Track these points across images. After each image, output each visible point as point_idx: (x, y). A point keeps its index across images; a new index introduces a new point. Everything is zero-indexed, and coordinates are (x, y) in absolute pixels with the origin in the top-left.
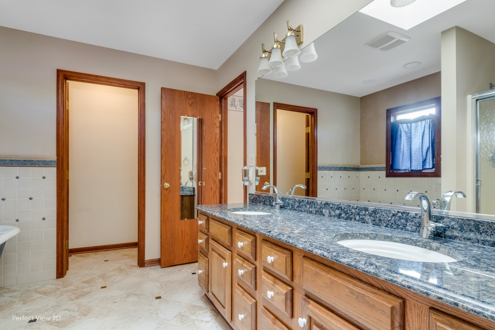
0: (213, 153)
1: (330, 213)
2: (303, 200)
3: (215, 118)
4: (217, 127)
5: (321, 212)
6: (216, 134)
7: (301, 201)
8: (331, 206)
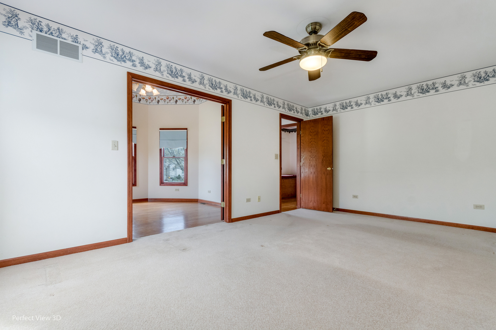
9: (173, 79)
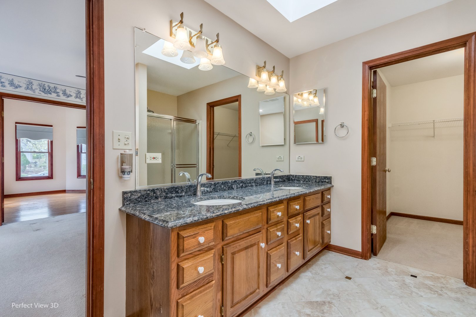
1: (237, 186)
2: (218, 183)
5: (232, 187)
7: (216, 183)
8: (238, 182)
9: (46, 95)
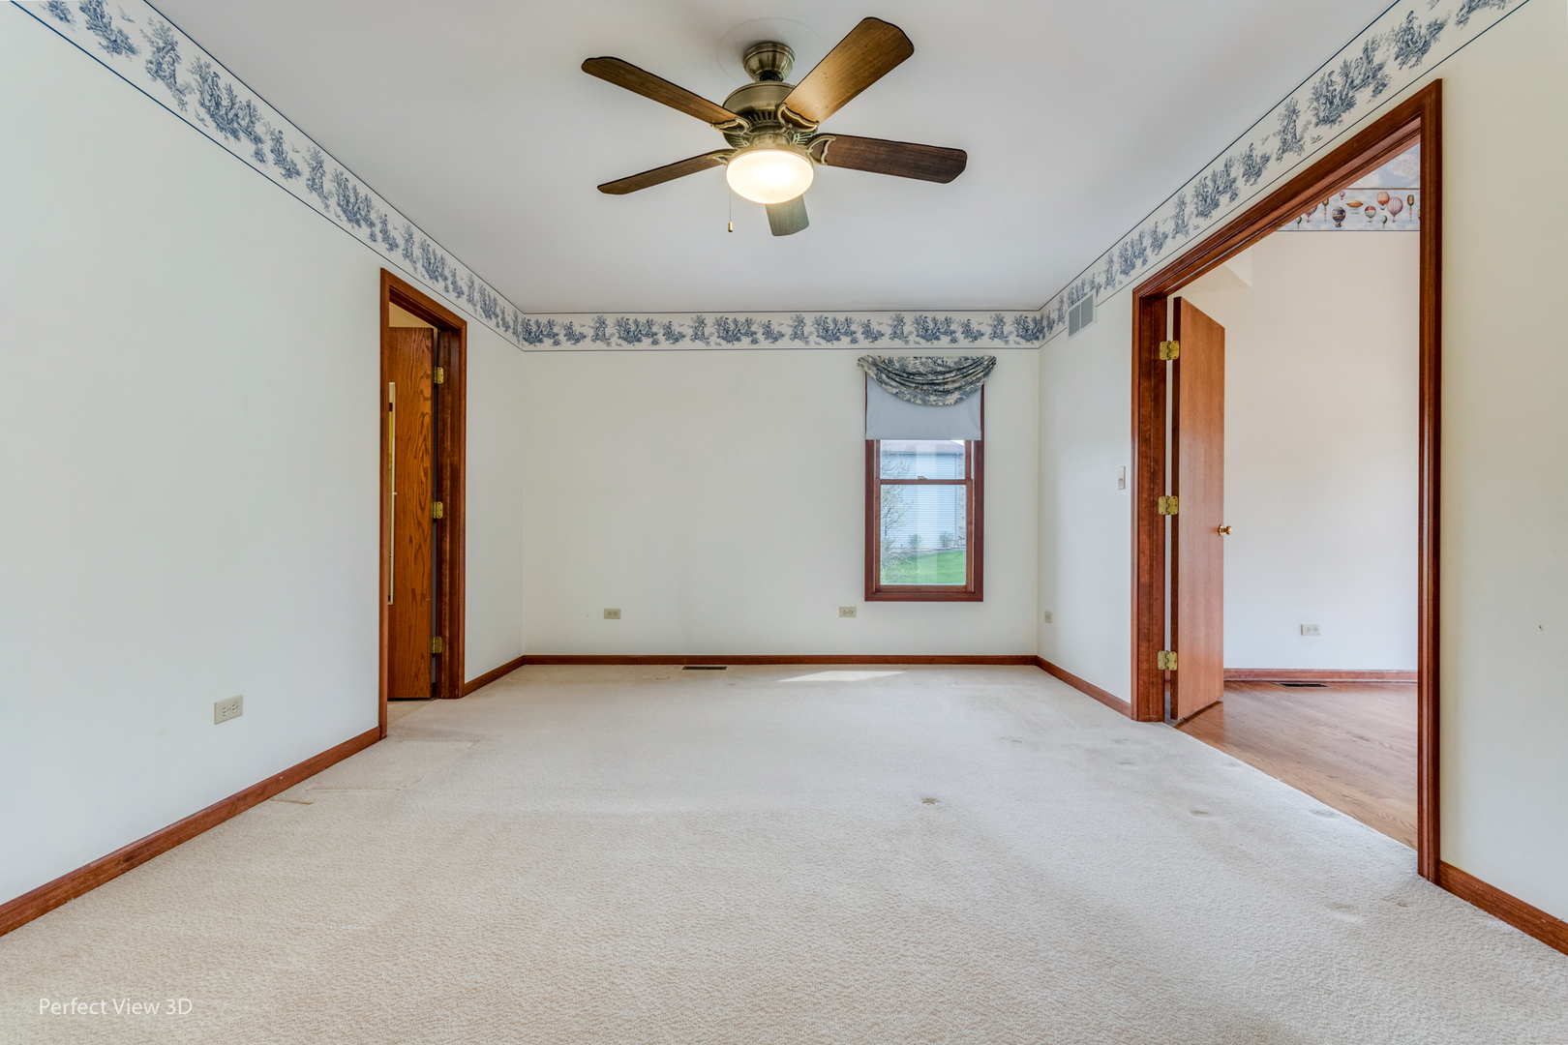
0: (415, 458)
3: (422, 377)
4: (426, 399)
6: (423, 415)
